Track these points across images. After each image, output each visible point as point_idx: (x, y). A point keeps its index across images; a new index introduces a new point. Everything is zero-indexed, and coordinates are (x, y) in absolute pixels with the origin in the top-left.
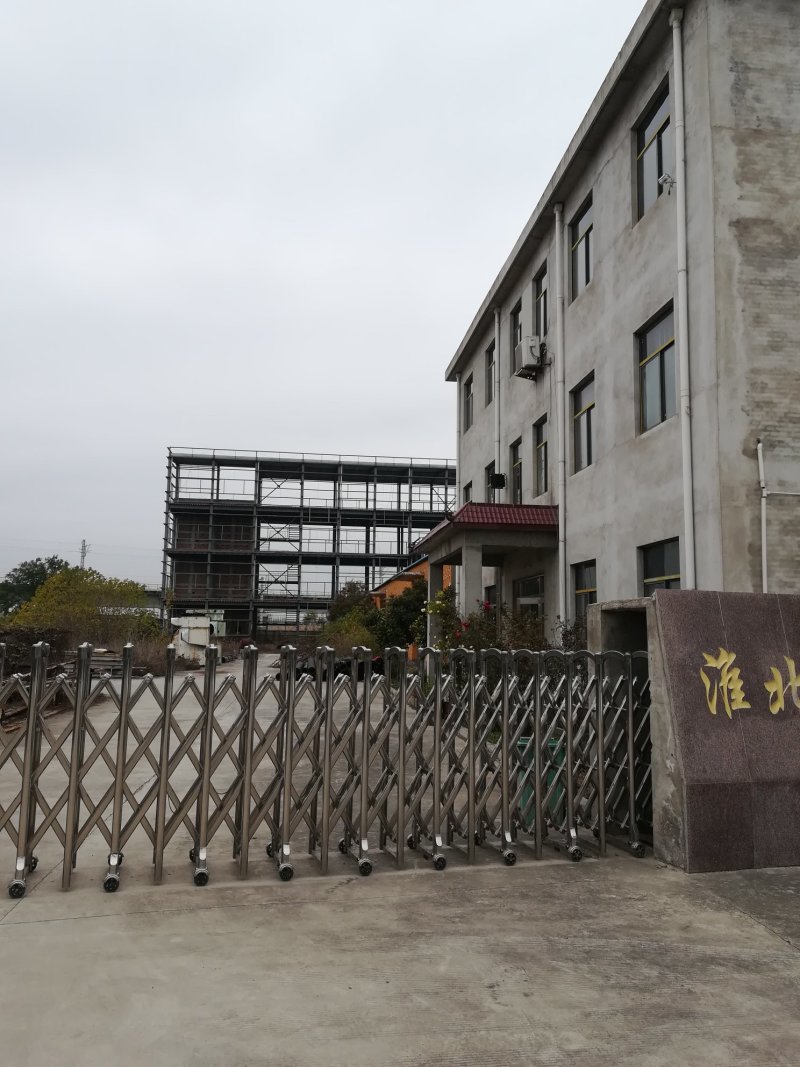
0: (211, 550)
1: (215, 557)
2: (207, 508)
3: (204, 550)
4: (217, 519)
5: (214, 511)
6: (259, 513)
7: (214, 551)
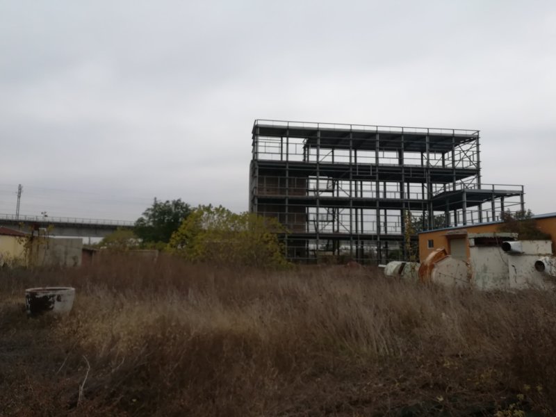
0: (287, 195)
1: (291, 201)
3: (283, 196)
4: (291, 173)
5: (289, 167)
6: (320, 168)
7: (290, 196)
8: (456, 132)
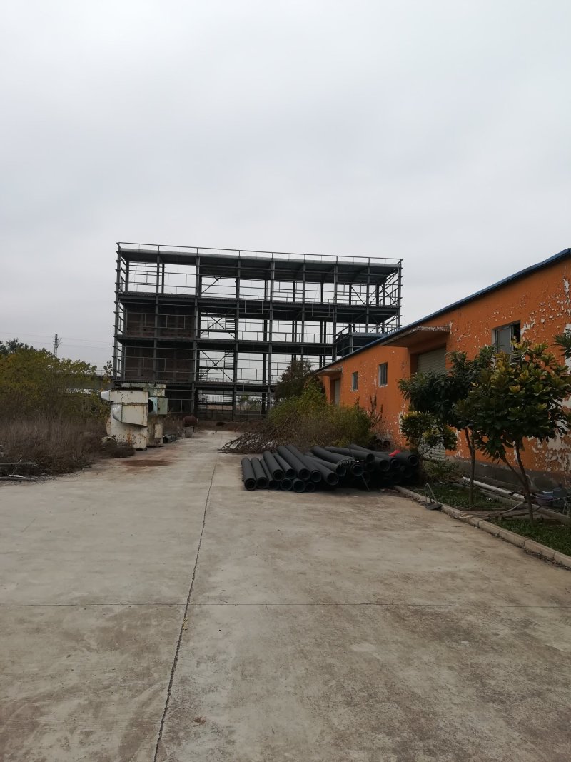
0: (156, 336)
1: (161, 343)
2: (153, 299)
3: (151, 337)
4: (162, 309)
5: (160, 302)
6: (200, 304)
7: (160, 338)
8: (372, 261)
